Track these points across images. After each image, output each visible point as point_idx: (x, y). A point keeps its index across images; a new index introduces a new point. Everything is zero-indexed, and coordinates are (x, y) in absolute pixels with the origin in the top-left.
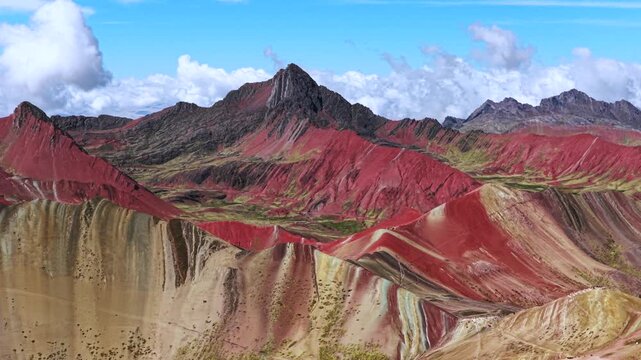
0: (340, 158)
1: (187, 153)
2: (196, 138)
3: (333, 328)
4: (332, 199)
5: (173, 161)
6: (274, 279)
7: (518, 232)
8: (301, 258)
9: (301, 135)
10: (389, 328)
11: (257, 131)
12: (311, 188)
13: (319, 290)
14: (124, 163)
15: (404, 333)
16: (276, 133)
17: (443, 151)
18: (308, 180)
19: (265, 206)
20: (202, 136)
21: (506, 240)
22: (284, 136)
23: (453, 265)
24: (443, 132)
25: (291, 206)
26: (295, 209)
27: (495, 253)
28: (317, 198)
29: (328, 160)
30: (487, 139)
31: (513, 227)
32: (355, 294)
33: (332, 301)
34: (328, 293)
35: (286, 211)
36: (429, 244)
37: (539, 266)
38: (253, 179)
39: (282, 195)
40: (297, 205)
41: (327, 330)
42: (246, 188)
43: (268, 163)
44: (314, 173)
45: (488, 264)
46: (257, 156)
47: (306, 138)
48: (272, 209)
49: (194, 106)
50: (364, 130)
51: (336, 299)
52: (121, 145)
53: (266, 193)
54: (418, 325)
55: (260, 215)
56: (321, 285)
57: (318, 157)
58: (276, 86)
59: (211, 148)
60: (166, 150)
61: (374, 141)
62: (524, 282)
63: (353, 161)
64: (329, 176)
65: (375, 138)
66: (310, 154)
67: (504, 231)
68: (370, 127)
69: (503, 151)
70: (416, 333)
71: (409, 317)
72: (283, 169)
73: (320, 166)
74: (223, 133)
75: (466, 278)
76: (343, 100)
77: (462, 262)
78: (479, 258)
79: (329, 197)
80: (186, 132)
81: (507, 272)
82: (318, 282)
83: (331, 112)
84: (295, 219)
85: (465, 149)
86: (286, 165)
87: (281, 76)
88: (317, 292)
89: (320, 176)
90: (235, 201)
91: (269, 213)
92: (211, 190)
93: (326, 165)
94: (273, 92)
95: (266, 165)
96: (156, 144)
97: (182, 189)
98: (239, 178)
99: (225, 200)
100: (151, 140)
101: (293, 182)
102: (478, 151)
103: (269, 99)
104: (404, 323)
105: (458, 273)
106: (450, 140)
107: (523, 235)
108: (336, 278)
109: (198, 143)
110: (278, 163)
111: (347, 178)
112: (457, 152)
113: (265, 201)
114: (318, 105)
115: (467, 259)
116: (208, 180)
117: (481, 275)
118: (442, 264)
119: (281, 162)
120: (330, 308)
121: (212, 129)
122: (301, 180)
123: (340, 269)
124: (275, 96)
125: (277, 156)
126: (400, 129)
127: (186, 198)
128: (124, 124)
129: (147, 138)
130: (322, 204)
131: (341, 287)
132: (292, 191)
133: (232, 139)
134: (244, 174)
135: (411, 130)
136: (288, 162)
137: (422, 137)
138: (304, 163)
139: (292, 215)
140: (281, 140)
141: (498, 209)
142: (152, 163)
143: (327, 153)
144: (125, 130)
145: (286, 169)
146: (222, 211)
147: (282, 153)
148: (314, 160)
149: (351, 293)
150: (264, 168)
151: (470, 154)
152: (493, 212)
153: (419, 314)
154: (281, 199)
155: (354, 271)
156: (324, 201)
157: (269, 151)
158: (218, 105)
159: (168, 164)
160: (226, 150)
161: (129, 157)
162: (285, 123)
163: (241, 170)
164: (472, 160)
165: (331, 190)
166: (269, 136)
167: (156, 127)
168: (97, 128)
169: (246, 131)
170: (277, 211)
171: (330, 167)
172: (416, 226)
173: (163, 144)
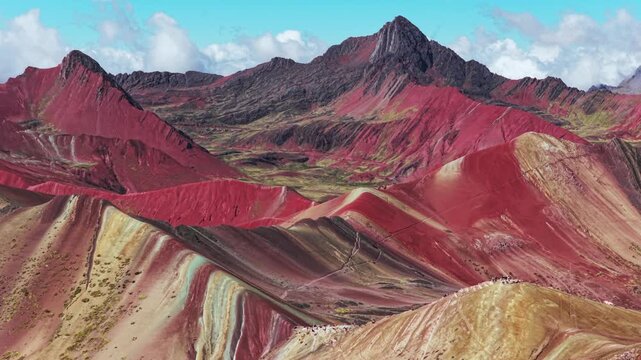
0: (438, 118)
1: (276, 113)
2: (287, 96)
3: (91, 335)
4: (424, 164)
5: (260, 121)
6: (30, 252)
7: (561, 196)
8: (83, 220)
9: (399, 91)
10: (175, 338)
11: (355, 88)
12: (403, 150)
13: (93, 272)
14: (204, 122)
15: (198, 348)
16: (371, 90)
17: (565, 113)
18: (400, 142)
19: (349, 170)
20: (295, 95)
21: (542, 206)
22: (380, 93)
23: (455, 238)
24: (568, 92)
25: (378, 171)
26: (382, 174)
27: (522, 223)
28: (408, 162)
29: (424, 120)
30: (615, 100)
31: (555, 189)
32: (144, 280)
33: (105, 289)
34: (103, 276)
35: (371, 176)
36: (429, 209)
37: (583, 242)
38: (340, 141)
39: (369, 159)
40: (384, 169)
41: (80, 339)
42: (332, 151)
43: (359, 123)
44: (408, 133)
45: (507, 237)
46: (349, 115)
47: (404, 95)
48: (355, 174)
49: (291, 62)
50: (479, 90)
51: (112, 286)
52: (206, 103)
53: (352, 157)
54: (226, 335)
55: (341, 180)
56: (98, 263)
57: (413, 117)
58: (381, 40)
59: (304, 106)
60: (252, 109)
61: (488, 101)
62: (555, 264)
63: (452, 121)
64: (425, 137)
65: (490, 98)
66: (404, 114)
67: (541, 193)
68: (486, 87)
69: (631, 114)
70: (217, 349)
71: (217, 321)
72: (374, 129)
73: (415, 126)
74: (318, 91)
75: (470, 255)
76: (456, 57)
77: (470, 234)
78: (495, 228)
79: (421, 161)
80: (278, 89)
81: (534, 248)
82: (95, 258)
83: (442, 69)
84: (380, 184)
85: (589, 111)
86: (377, 125)
87: (387, 29)
88: (87, 275)
89: (414, 138)
90: (318, 165)
91: (351, 178)
92: (292, 152)
93: (422, 125)
94: (378, 47)
95: (356, 125)
96: (244, 102)
97: (259, 150)
98: (324, 140)
99: (307, 163)
100: (239, 98)
101: (384, 144)
102: (604, 113)
103: (373, 55)
104: (204, 331)
105: (460, 249)
106: (574, 101)
107: (567, 199)
108: (123, 252)
109: (289, 101)
110: (369, 123)
111: (444, 140)
112: (580, 114)
113: (350, 165)
114: (428, 61)
115: (478, 230)
116: (289, 141)
117: (494, 252)
118: (439, 236)
119: (374, 122)
120: (98, 301)
121: (307, 87)
122: (393, 142)
123: (135, 238)
124: (379, 51)
125: (369, 115)
126: (518, 89)
127: (260, 160)
128: (213, 81)
129: (236, 96)
130: (413, 169)
131: (127, 268)
132: (382, 154)
133: (328, 98)
134: (330, 134)
135: (532, 90)
136: (381, 122)
137: (543, 98)
138: (398, 122)
139: (378, 180)
140: (376, 97)
141: (537, 164)
142: (235, 123)
143: (425, 111)
144: (212, 87)
145: (377, 130)
146: (297, 175)
147: (376, 112)
148: (409, 119)
149: (138, 278)
150: (353, 128)
151: (595, 116)
152: (529, 168)
153: (234, 316)
154: (368, 163)
155: (155, 241)
156: (415, 166)
157: (361, 110)
158: (317, 61)
159: (253, 124)
160: (320, 109)
161: (210, 116)
162: (382, 78)
163: (327, 130)
164: (598, 122)
165: (425, 153)
166: (365, 93)
167: (247, 84)
168: (183, 85)
169: (344, 89)
170: (361, 177)
171: (426, 128)
172: (419, 185)
173: (252, 103)
